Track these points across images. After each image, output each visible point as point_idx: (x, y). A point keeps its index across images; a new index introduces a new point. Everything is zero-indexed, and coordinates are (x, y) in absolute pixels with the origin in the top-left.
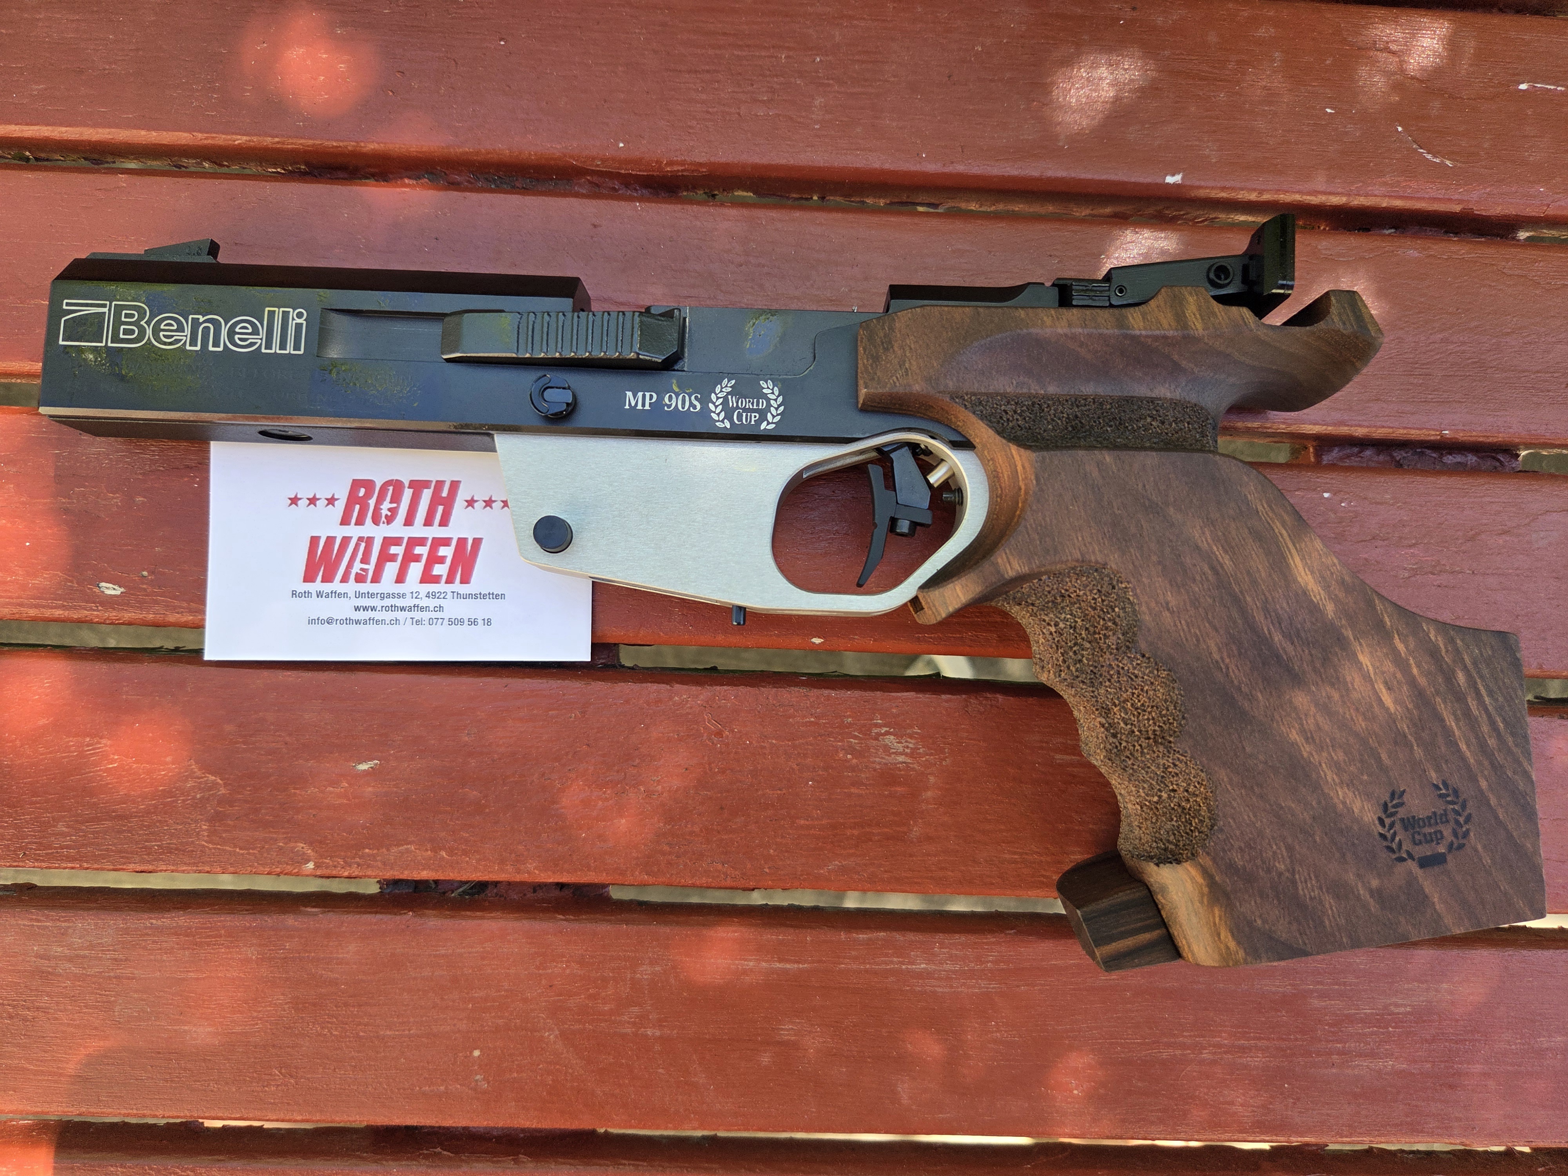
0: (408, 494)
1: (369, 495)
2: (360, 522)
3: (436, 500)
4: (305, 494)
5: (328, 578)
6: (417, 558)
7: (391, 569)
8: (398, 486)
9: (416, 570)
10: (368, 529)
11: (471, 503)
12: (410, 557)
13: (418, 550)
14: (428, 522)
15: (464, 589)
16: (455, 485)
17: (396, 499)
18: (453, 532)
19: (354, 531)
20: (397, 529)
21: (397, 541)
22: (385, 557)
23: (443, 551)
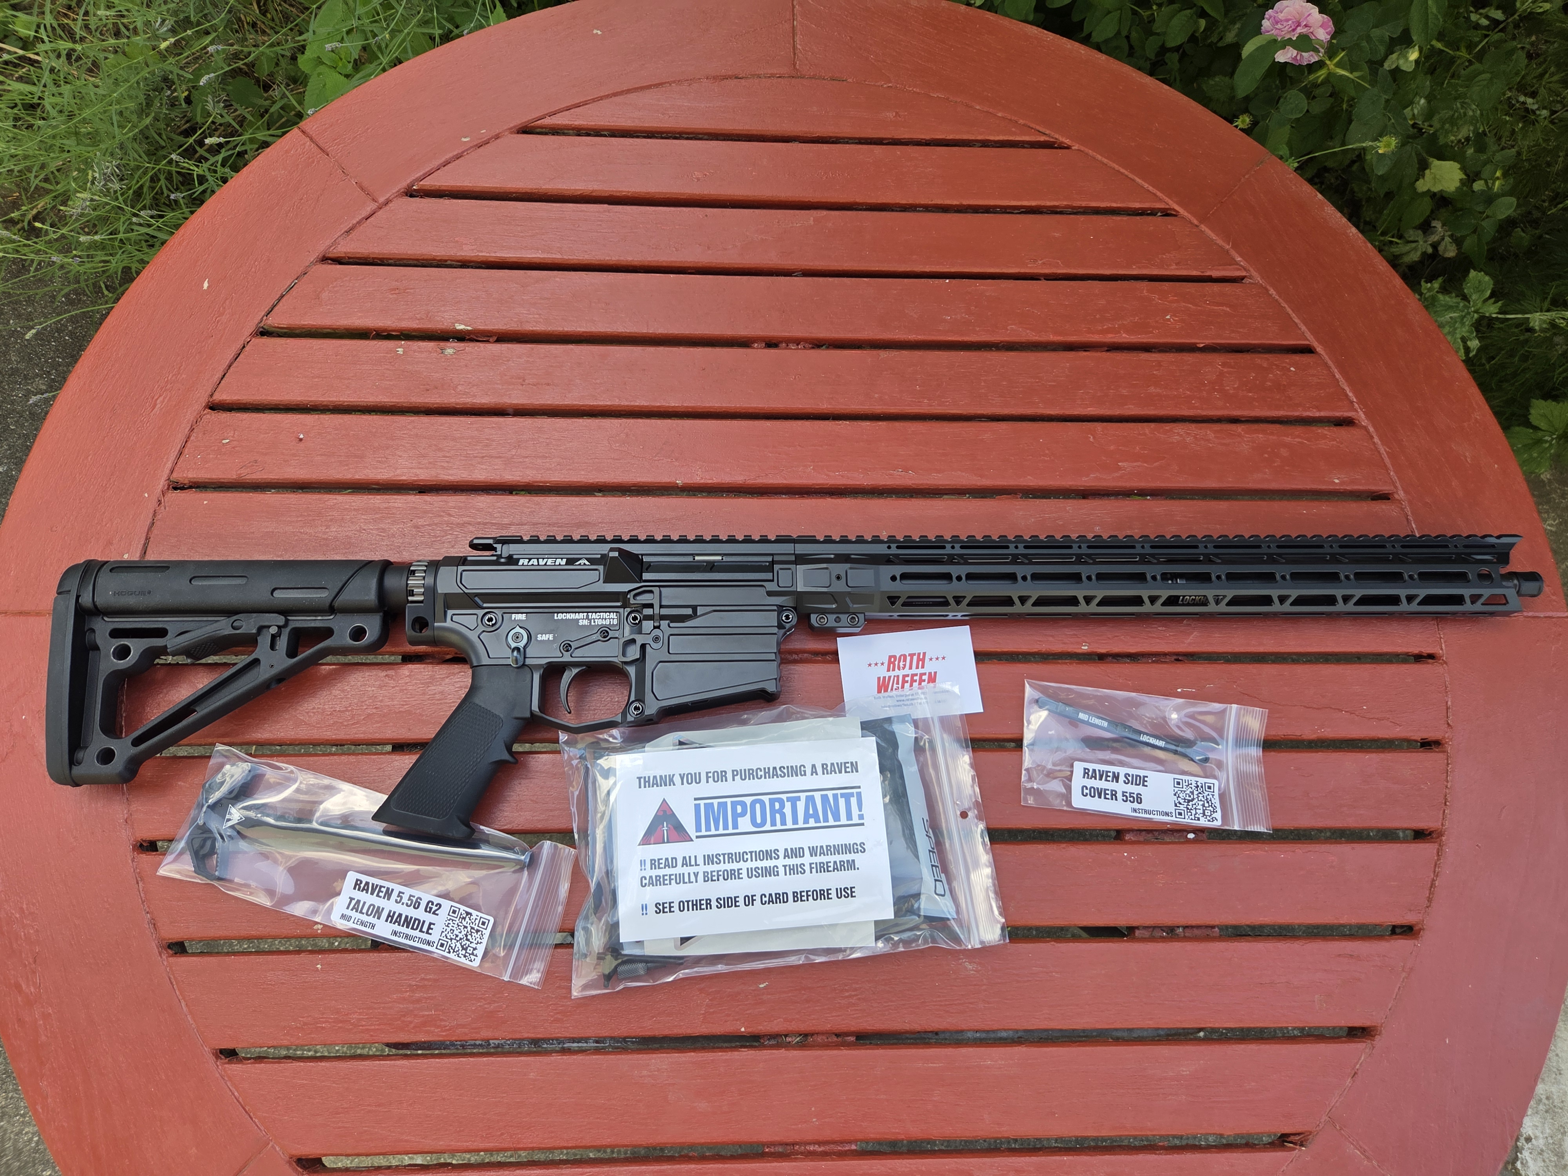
0: (908, 658)
1: (895, 660)
2: (894, 670)
3: (919, 660)
4: (873, 663)
5: (886, 690)
6: (916, 681)
7: (907, 685)
8: (905, 656)
9: (915, 684)
10: (897, 672)
11: (931, 659)
12: (913, 681)
13: (915, 678)
14: (917, 667)
15: (933, 690)
16: (924, 654)
17: (905, 660)
18: (926, 670)
19: (892, 674)
20: (907, 671)
21: (908, 676)
22: (904, 682)
23: (924, 677)
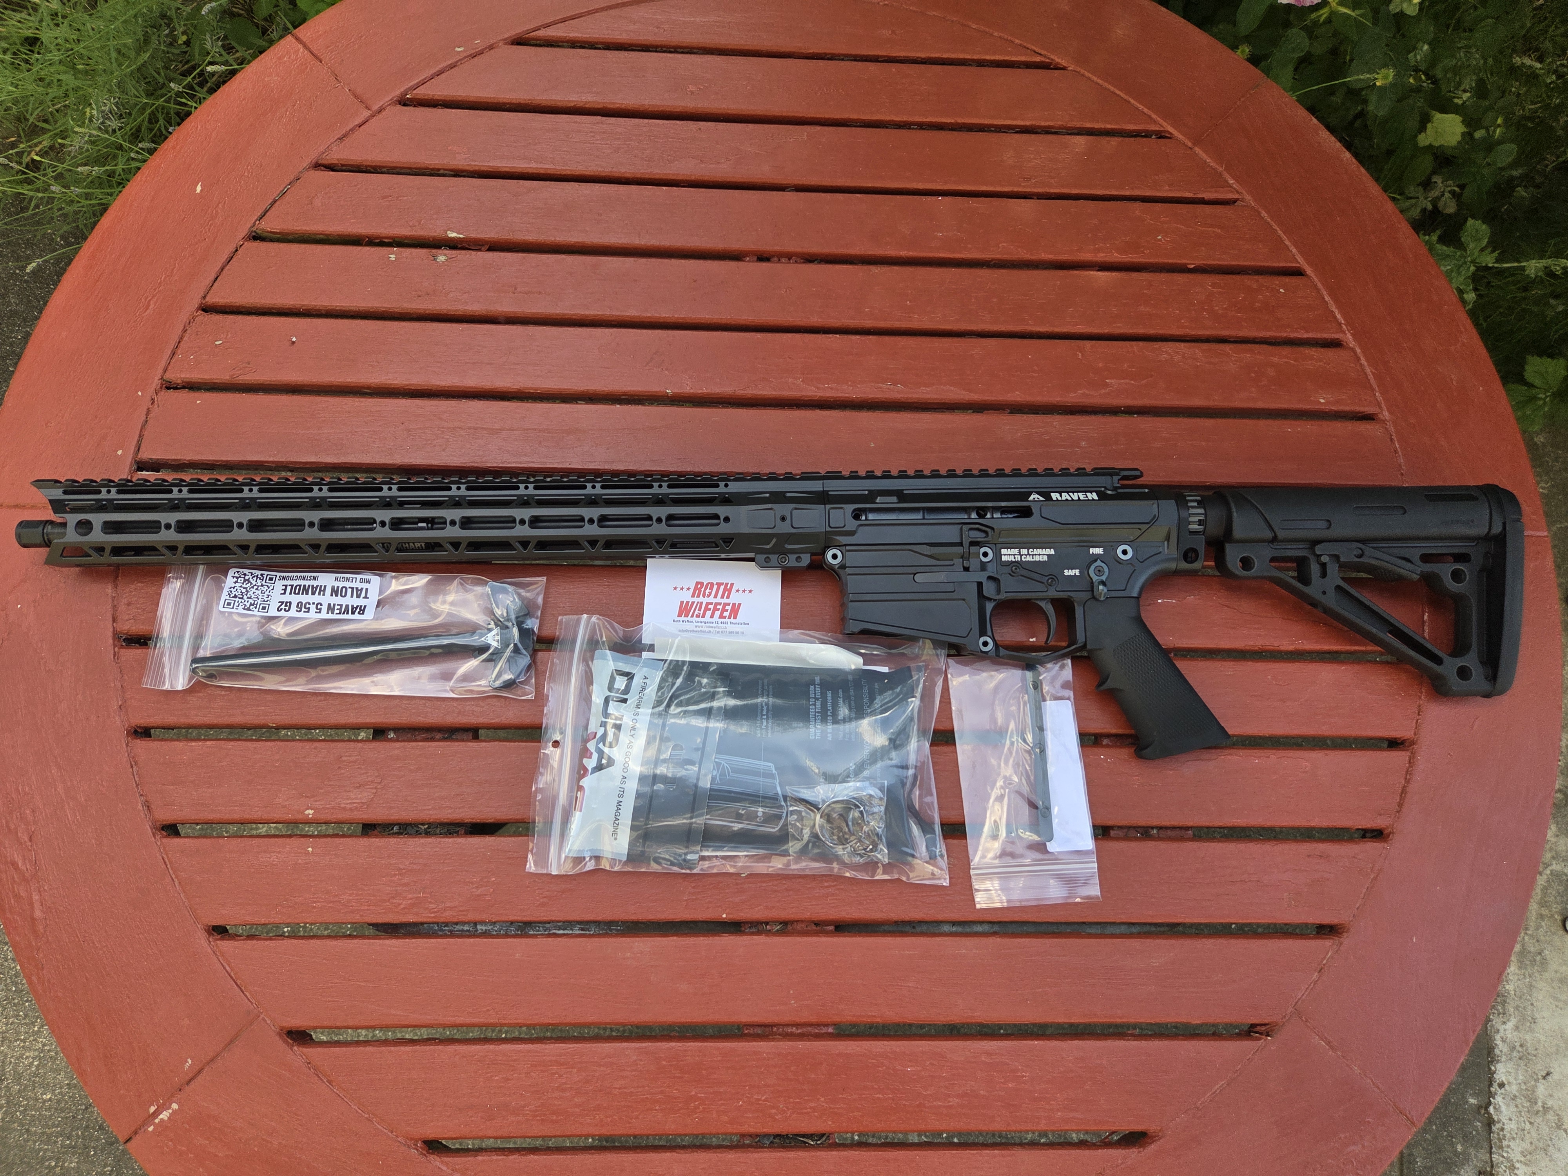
1: (702, 587)
2: (698, 596)
3: (725, 590)
4: (678, 588)
5: (686, 616)
6: (718, 610)
7: (709, 613)
8: (712, 584)
9: (717, 613)
10: (701, 599)
11: (737, 590)
12: (715, 609)
13: (719, 607)
14: (722, 597)
15: (734, 621)
16: (732, 583)
17: (711, 589)
18: (731, 601)
19: (696, 600)
20: (711, 599)
21: (711, 604)
22: (707, 609)
23: (727, 607)
